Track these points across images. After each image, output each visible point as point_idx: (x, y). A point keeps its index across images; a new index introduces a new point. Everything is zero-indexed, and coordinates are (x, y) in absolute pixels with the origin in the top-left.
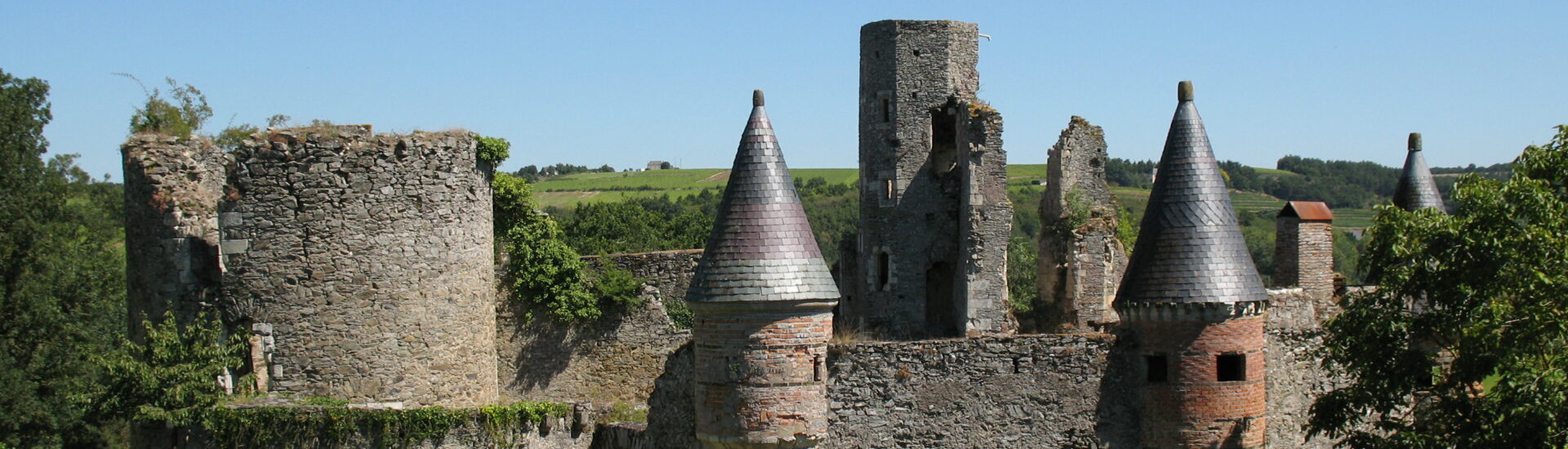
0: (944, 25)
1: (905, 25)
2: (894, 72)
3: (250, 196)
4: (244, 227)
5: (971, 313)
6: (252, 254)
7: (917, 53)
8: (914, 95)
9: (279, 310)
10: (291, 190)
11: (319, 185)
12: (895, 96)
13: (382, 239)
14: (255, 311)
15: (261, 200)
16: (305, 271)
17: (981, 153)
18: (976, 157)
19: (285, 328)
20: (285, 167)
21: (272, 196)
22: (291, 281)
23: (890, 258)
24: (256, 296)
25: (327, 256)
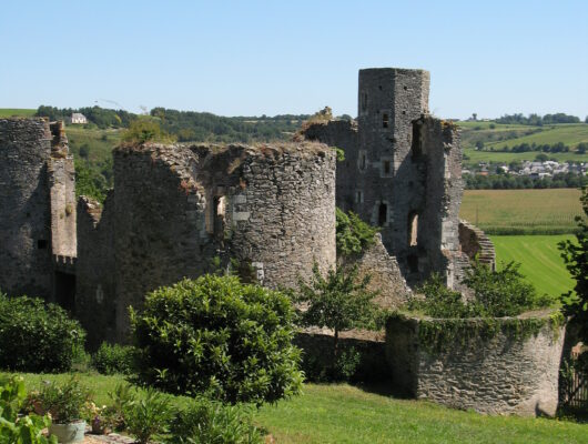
0: (420, 72)
1: (401, 71)
2: (393, 99)
3: (251, 185)
4: (248, 204)
5: (444, 240)
6: (252, 220)
7: (405, 88)
8: (404, 113)
9: (268, 255)
10: (275, 181)
11: (289, 179)
12: (393, 114)
13: (316, 211)
14: (253, 255)
15: (259, 188)
16: (282, 230)
17: (450, 148)
18: (447, 150)
19: (270, 265)
20: (273, 168)
21: (264, 186)
22: (274, 237)
23: (388, 208)
24: (254, 246)
25: (292, 221)
